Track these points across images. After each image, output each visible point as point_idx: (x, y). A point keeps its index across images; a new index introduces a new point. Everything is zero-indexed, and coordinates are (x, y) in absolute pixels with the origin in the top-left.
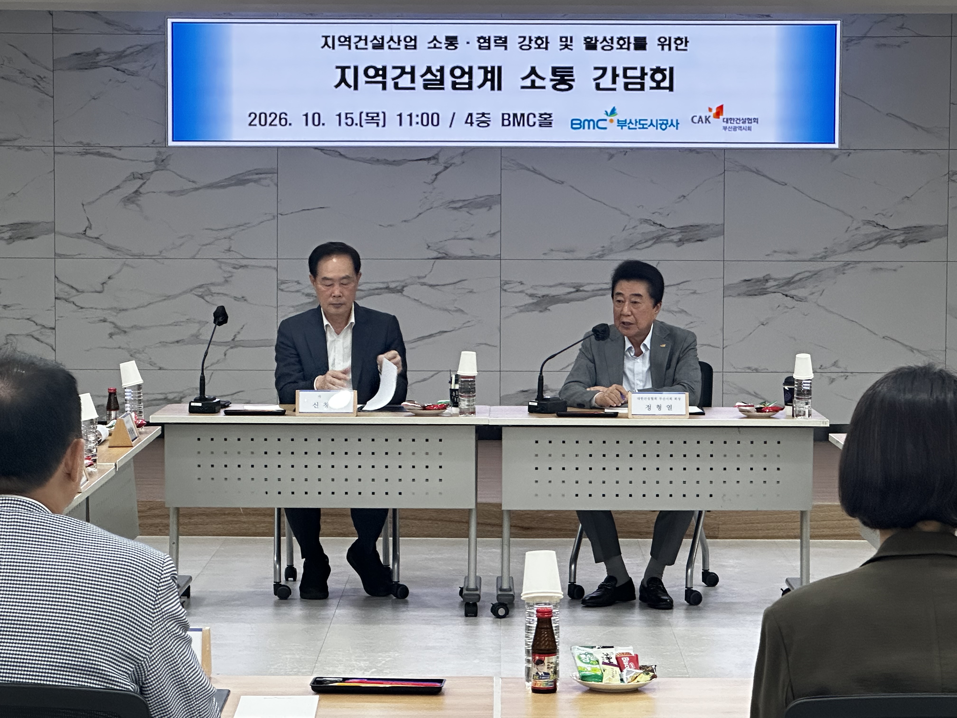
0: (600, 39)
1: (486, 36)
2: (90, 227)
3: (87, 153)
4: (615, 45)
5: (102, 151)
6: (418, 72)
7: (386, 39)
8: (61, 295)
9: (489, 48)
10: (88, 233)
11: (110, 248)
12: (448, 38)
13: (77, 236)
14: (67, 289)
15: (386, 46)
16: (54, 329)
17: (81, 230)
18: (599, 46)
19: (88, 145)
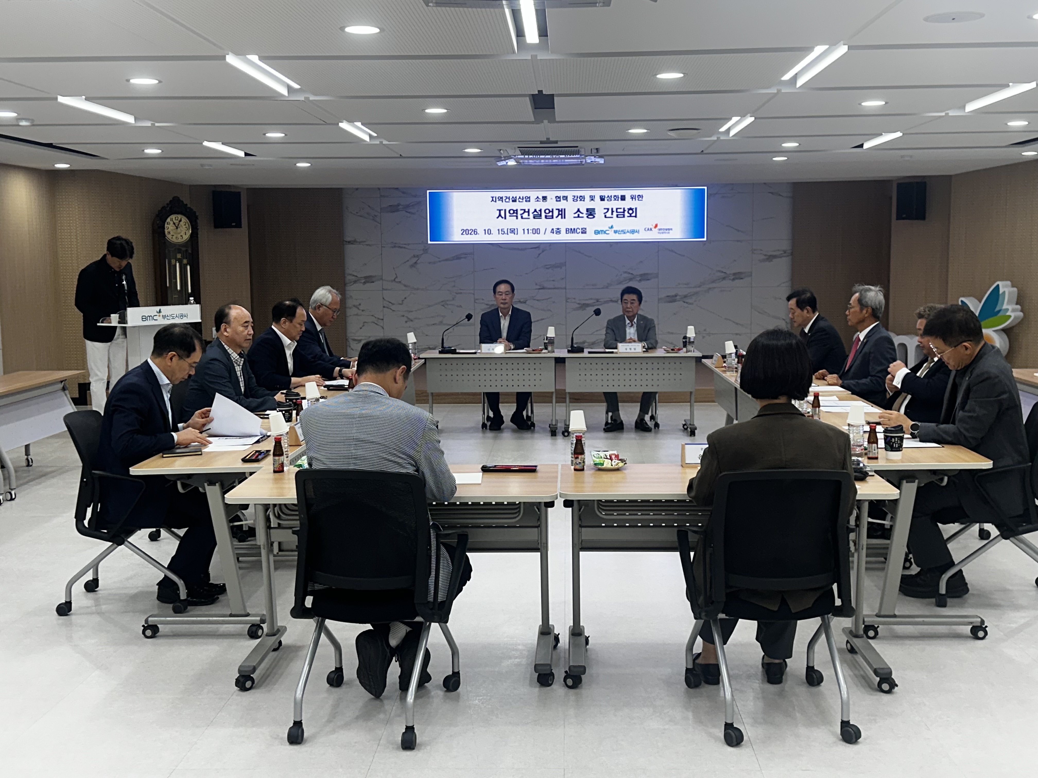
0: (606, 196)
1: (559, 196)
2: (397, 277)
3: (395, 247)
4: (613, 199)
5: (401, 246)
6: (531, 212)
7: (518, 198)
8: (385, 306)
9: (560, 201)
10: (396, 280)
11: (405, 286)
12: (543, 197)
13: (392, 281)
14: (388, 303)
15: (517, 200)
16: (383, 319)
17: (393, 279)
18: (606, 199)
19: (396, 243)
